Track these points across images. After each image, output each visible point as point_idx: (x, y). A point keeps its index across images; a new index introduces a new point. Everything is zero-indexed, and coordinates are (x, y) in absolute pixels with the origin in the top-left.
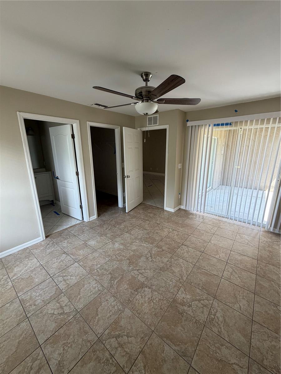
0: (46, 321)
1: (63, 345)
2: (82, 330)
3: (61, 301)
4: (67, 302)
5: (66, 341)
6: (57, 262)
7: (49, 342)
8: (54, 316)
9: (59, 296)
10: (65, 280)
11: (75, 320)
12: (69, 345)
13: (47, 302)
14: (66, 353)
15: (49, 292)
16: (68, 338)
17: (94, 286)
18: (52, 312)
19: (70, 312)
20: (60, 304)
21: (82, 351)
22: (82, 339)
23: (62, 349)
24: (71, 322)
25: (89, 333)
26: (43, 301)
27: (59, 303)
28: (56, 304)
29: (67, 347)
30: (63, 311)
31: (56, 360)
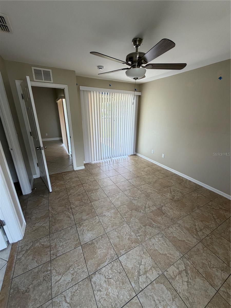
0: (196, 290)
1: (211, 268)
2: (197, 253)
3: (174, 273)
4: (174, 268)
5: (207, 266)
6: (107, 289)
7: (212, 282)
8: (190, 281)
9: (167, 277)
10: (146, 272)
11: (191, 259)
12: (210, 263)
13: (175, 293)
14: (215, 265)
15: (161, 294)
16: (205, 264)
17: (157, 241)
18: (186, 283)
19: (184, 263)
20: (177, 275)
21: (210, 253)
22: (203, 253)
23: (214, 269)
24: (192, 263)
25: (198, 248)
26: (173, 300)
27: (176, 277)
28: (176, 280)
29: (211, 265)
30: (184, 271)
31: (221, 273)
